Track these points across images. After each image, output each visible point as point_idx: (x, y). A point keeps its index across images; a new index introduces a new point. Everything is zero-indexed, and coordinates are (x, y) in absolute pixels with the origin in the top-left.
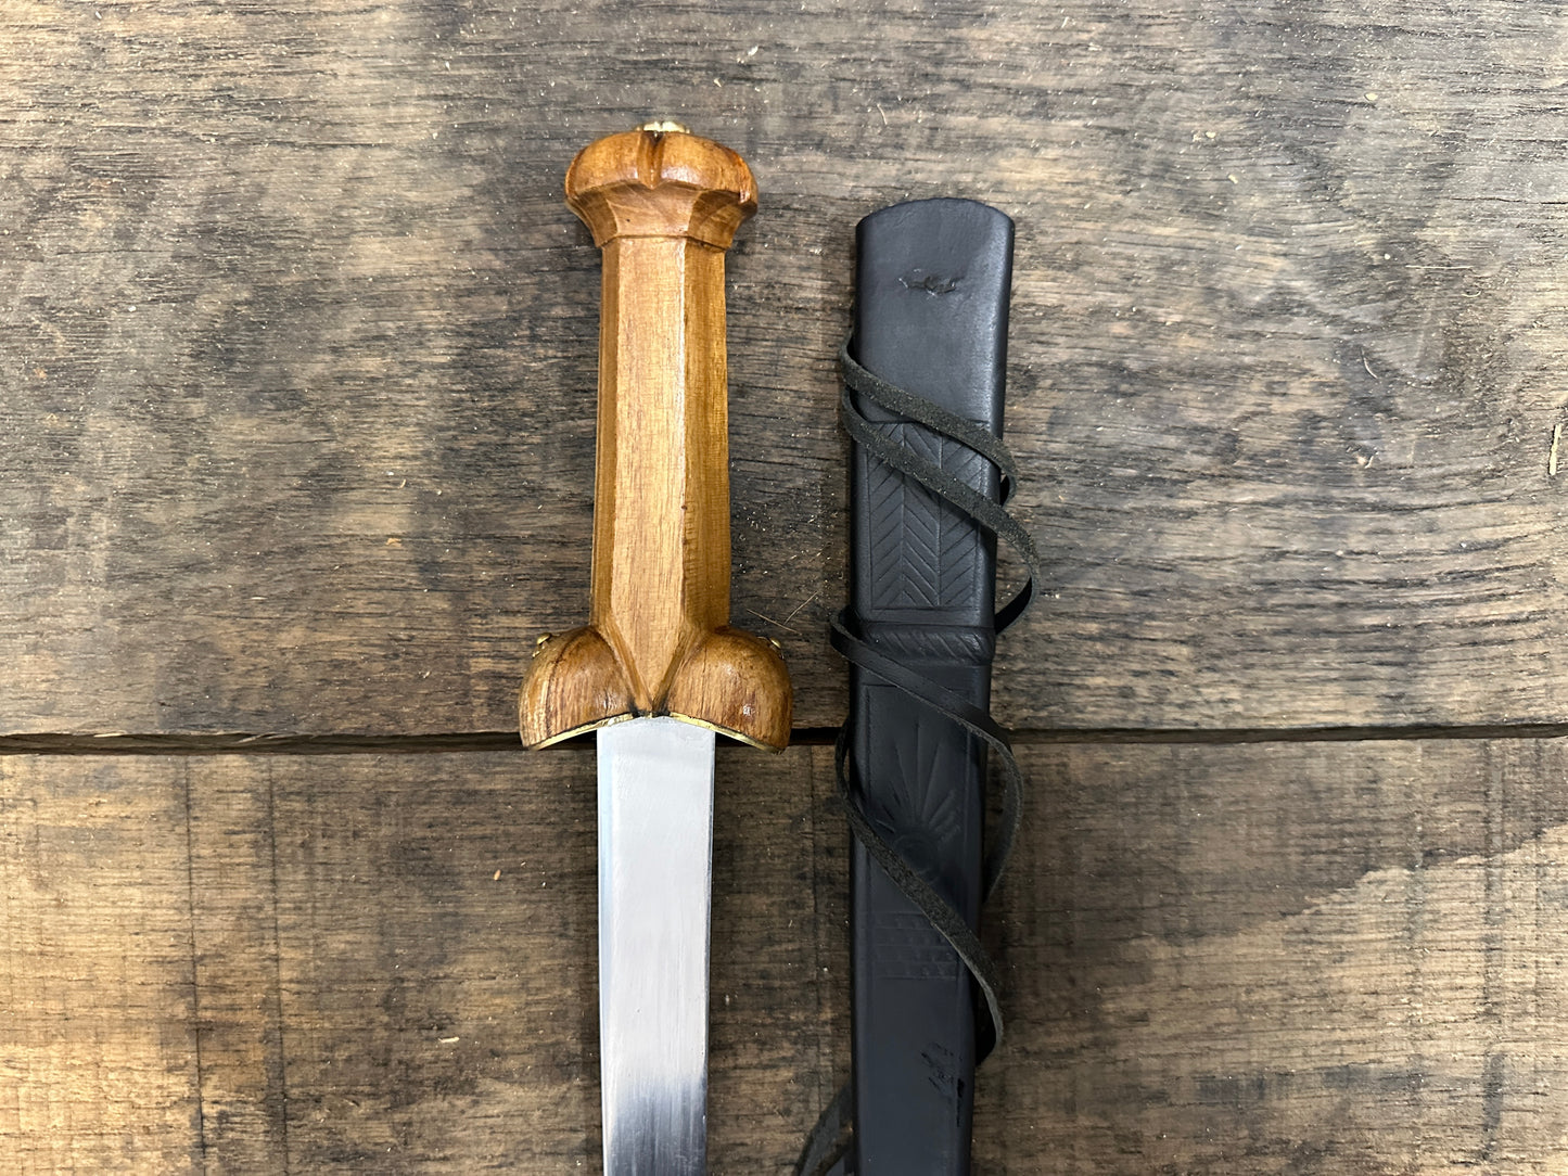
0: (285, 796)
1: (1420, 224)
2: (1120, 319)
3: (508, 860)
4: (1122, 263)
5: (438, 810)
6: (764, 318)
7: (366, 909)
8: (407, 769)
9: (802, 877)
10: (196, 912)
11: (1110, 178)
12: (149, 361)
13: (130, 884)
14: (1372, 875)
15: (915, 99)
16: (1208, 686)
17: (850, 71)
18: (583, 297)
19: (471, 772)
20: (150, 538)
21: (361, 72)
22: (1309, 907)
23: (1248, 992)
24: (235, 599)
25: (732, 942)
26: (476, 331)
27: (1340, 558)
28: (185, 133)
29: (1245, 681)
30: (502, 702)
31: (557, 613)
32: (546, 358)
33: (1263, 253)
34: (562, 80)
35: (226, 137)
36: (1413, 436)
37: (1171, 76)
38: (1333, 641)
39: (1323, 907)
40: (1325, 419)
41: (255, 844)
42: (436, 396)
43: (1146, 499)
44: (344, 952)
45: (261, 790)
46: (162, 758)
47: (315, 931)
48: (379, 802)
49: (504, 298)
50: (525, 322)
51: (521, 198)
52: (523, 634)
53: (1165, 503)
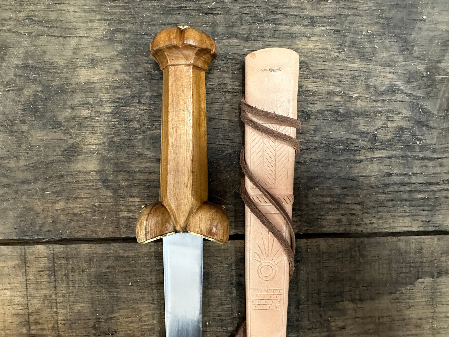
0: (59, 259)
1: (439, 62)
2: (337, 95)
3: (134, 279)
4: (338, 76)
5: (110, 263)
6: (218, 95)
7: (87, 296)
8: (100, 249)
9: (232, 284)
10: (29, 298)
11: (335, 47)
12: (7, 112)
13: (6, 289)
14: (420, 280)
15: (269, 20)
16: (366, 218)
17: (246, 11)
18: (156, 89)
19: (121, 250)
20: (9, 172)
21: (78, 10)
22: (399, 291)
23: (379, 319)
24: (40, 193)
25: (209, 305)
26: (120, 101)
27: (410, 175)
28: (16, 32)
29: (378, 217)
30: (130, 226)
31: (148, 196)
32: (143, 110)
33: (386, 72)
34: (147, 13)
35: (31, 33)
36: (436, 134)
37: (356, 11)
38: (408, 203)
39: (404, 291)
40: (406, 129)
41: (49, 275)
42: (106, 123)
43: (347, 156)
44: (79, 310)
45: (50, 257)
46: (16, 246)
47: (70, 303)
48: (90, 260)
49: (129, 90)
50: (136, 98)
51: (135, 55)
52: (137, 204)
53: (352, 157)
